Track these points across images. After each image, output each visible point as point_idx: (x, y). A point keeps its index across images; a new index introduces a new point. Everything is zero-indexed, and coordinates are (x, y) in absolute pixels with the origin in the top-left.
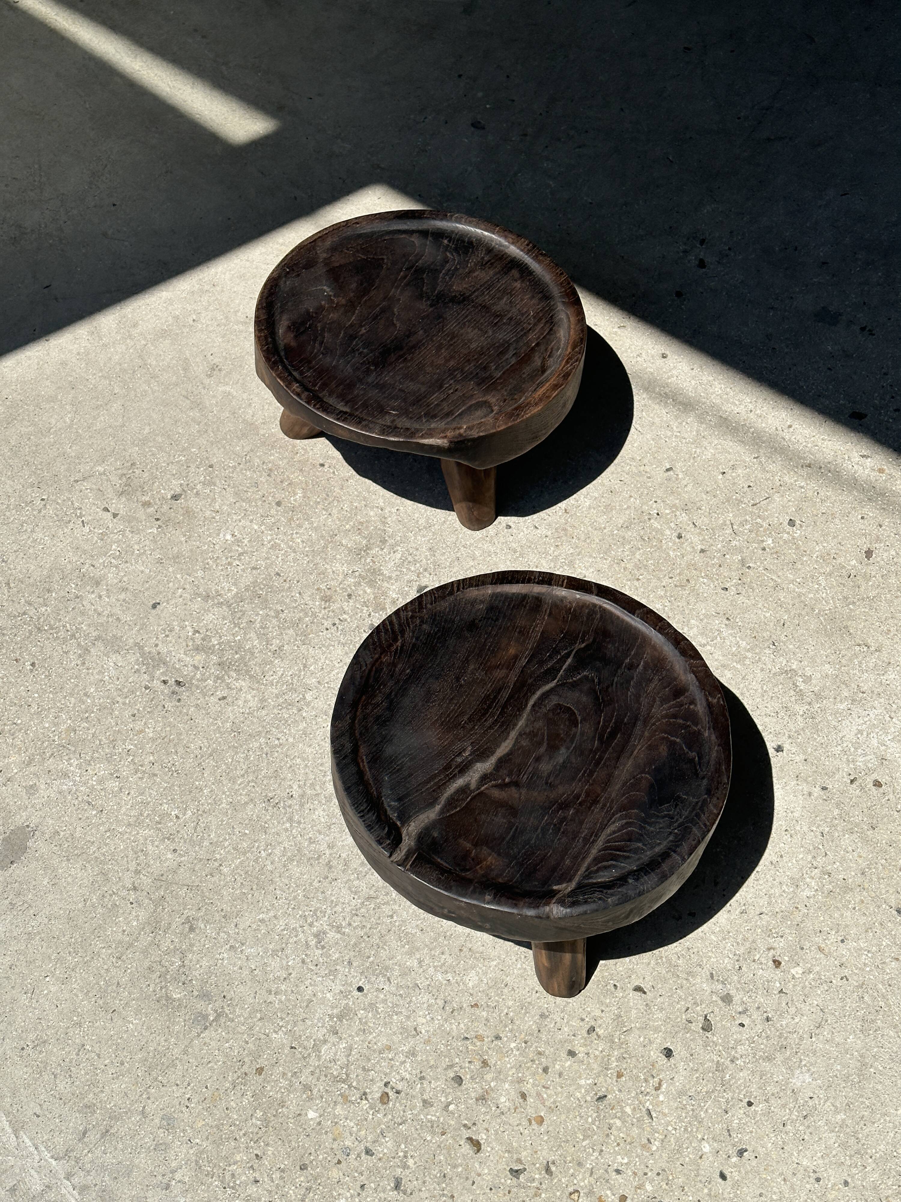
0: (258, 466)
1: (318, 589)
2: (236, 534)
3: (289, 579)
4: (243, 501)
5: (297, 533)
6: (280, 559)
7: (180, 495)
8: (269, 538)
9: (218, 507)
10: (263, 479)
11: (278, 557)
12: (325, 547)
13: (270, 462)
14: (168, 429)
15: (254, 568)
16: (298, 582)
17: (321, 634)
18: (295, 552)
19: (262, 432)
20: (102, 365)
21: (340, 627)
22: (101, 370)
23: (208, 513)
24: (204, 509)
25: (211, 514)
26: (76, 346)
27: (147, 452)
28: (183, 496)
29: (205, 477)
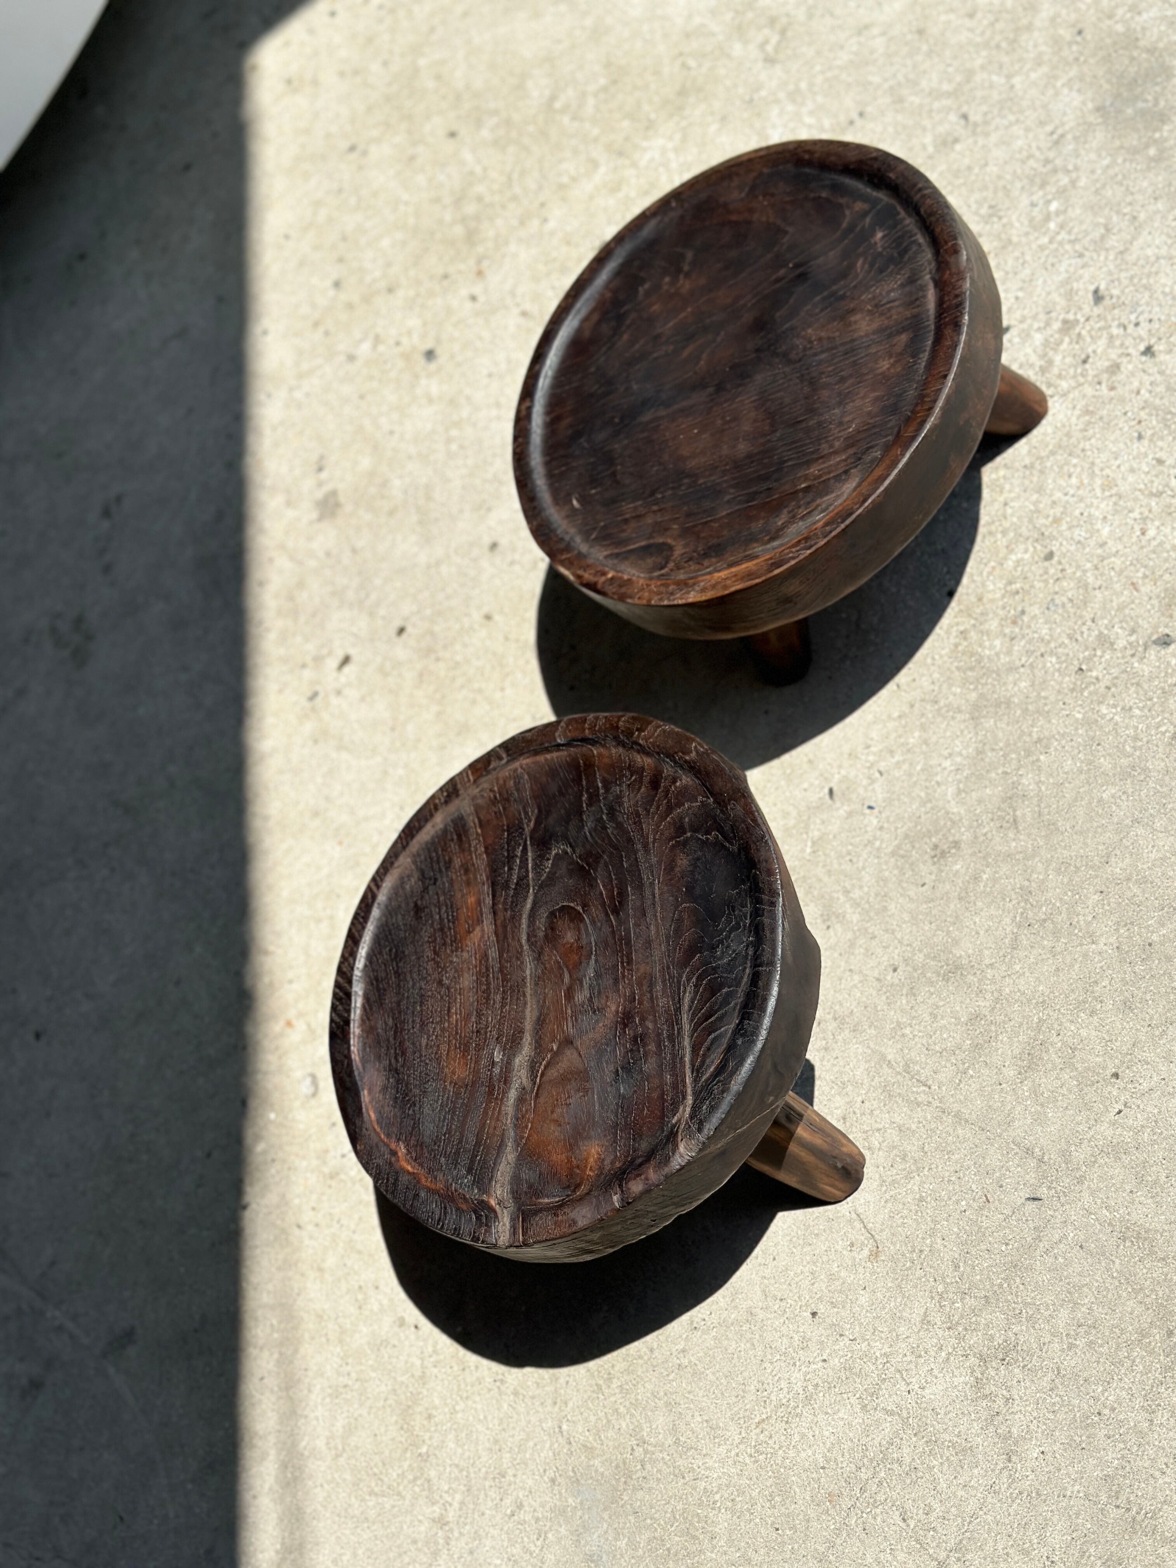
0: (1023, 637)
1: (1112, 388)
2: (1138, 533)
3: (1133, 423)
4: (1086, 586)
5: (1066, 494)
6: (1118, 462)
7: (1155, 642)
8: (1103, 505)
9: (1126, 592)
10: (1035, 610)
11: (1119, 467)
12: (1053, 453)
13: (1005, 635)
14: (1083, 777)
15: (1160, 462)
16: (1125, 414)
17: (1163, 318)
18: (1093, 464)
19: (973, 696)
20: (1077, 967)
21: (1133, 317)
22: (1085, 955)
23: (1146, 588)
24: (1146, 598)
25: (1144, 584)
26: (1084, 1033)
27: (1141, 748)
28: (1155, 637)
29: (1101, 657)
